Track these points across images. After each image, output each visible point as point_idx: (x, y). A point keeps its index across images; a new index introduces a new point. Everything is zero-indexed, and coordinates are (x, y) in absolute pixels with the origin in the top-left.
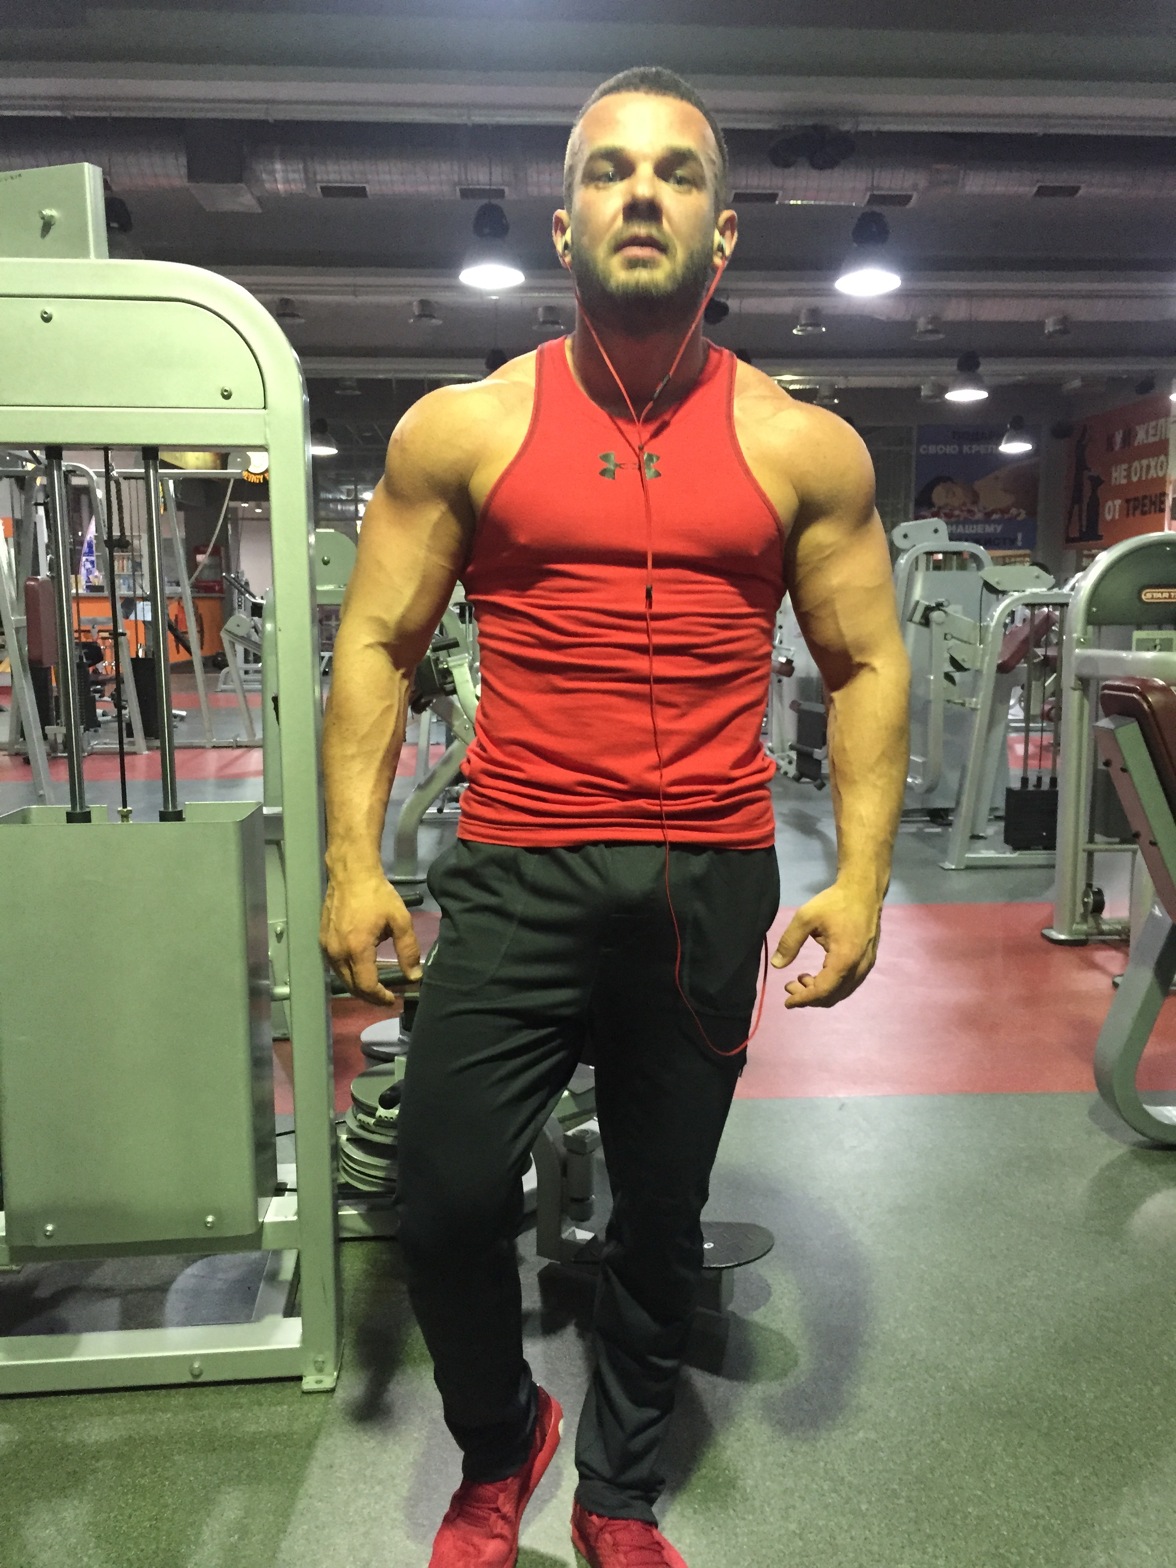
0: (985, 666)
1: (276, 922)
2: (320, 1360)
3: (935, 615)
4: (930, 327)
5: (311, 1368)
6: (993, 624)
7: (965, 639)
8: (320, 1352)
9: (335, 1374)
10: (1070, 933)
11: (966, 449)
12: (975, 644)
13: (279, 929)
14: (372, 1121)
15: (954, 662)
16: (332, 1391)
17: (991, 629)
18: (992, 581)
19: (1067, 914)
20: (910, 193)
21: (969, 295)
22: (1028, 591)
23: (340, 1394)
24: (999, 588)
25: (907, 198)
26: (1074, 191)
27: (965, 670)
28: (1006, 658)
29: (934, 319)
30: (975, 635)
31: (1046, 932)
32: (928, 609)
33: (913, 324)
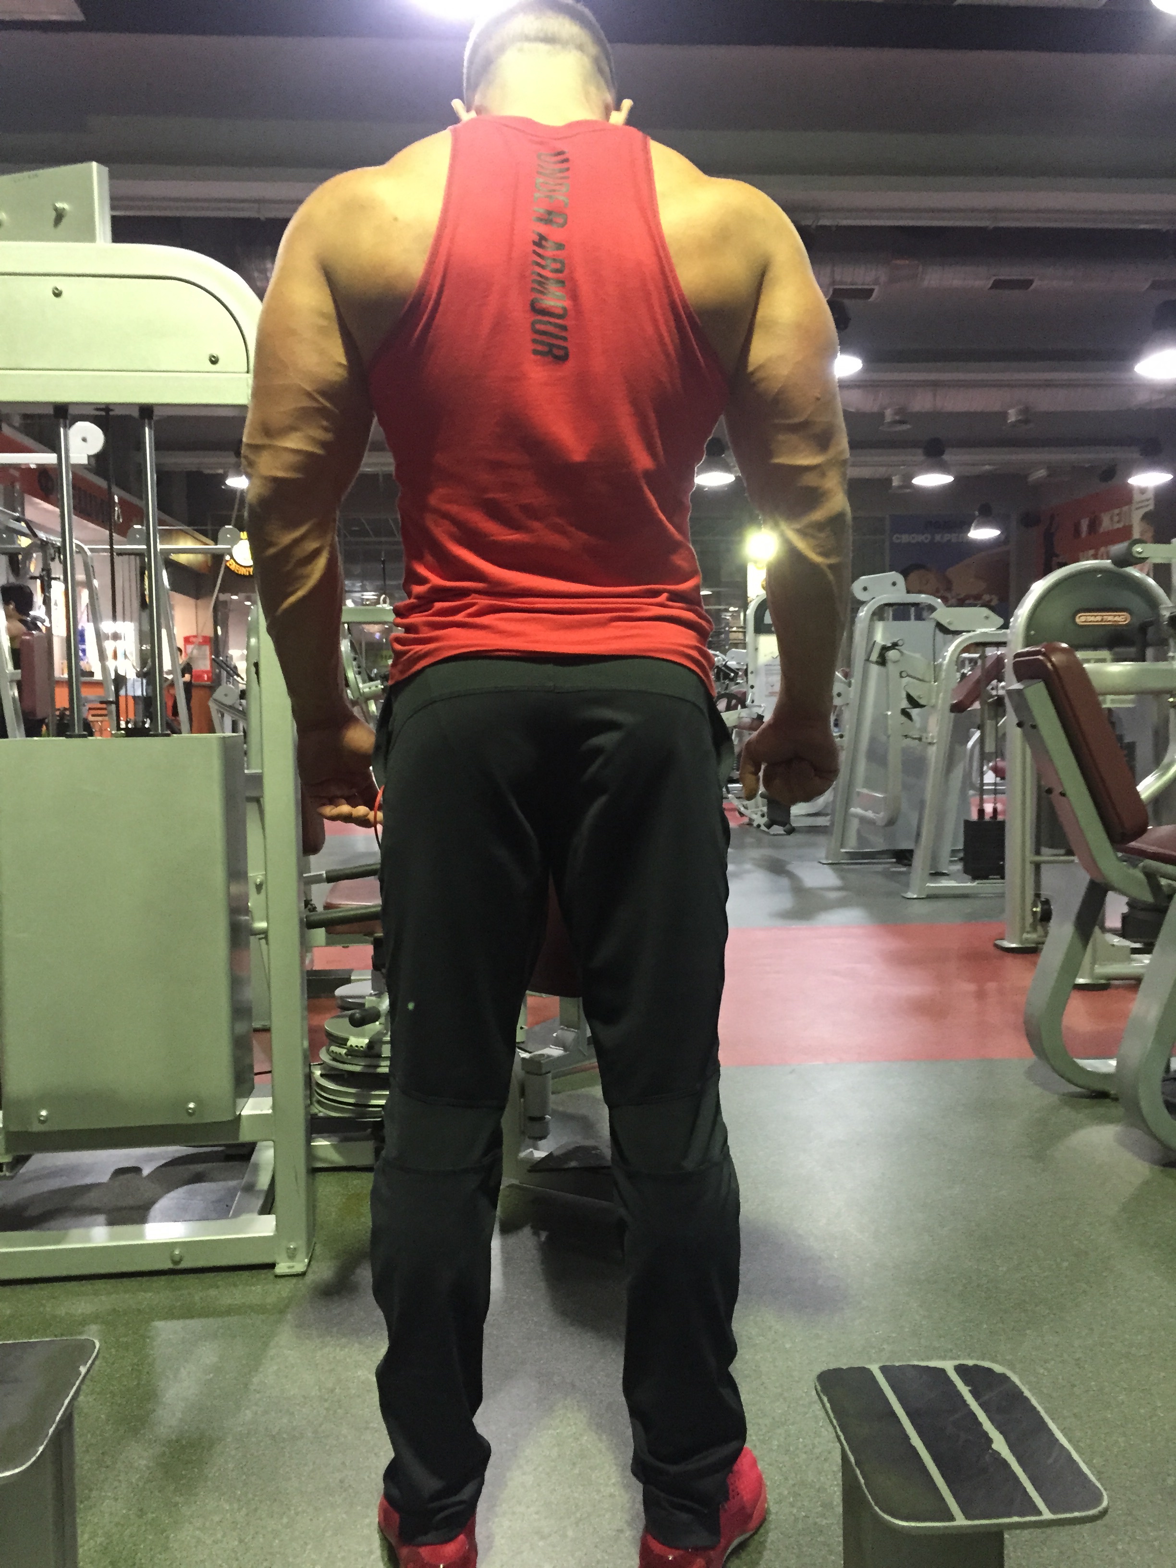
0: (940, 702)
1: (255, 874)
2: (292, 1247)
3: (892, 654)
4: (897, 418)
5: (284, 1255)
6: (946, 662)
7: (920, 677)
8: (290, 1240)
9: (306, 1261)
10: (1021, 942)
11: (938, 538)
12: (930, 682)
13: (258, 880)
14: (344, 1051)
15: (910, 698)
16: (303, 1274)
17: (944, 667)
18: (944, 622)
19: (1018, 925)
20: (872, 287)
21: (935, 385)
22: (978, 631)
23: (310, 1278)
24: (952, 628)
25: (869, 292)
26: (1025, 284)
27: (922, 706)
28: (961, 698)
29: (901, 411)
30: (930, 676)
31: (998, 942)
32: (885, 649)
33: (881, 415)
